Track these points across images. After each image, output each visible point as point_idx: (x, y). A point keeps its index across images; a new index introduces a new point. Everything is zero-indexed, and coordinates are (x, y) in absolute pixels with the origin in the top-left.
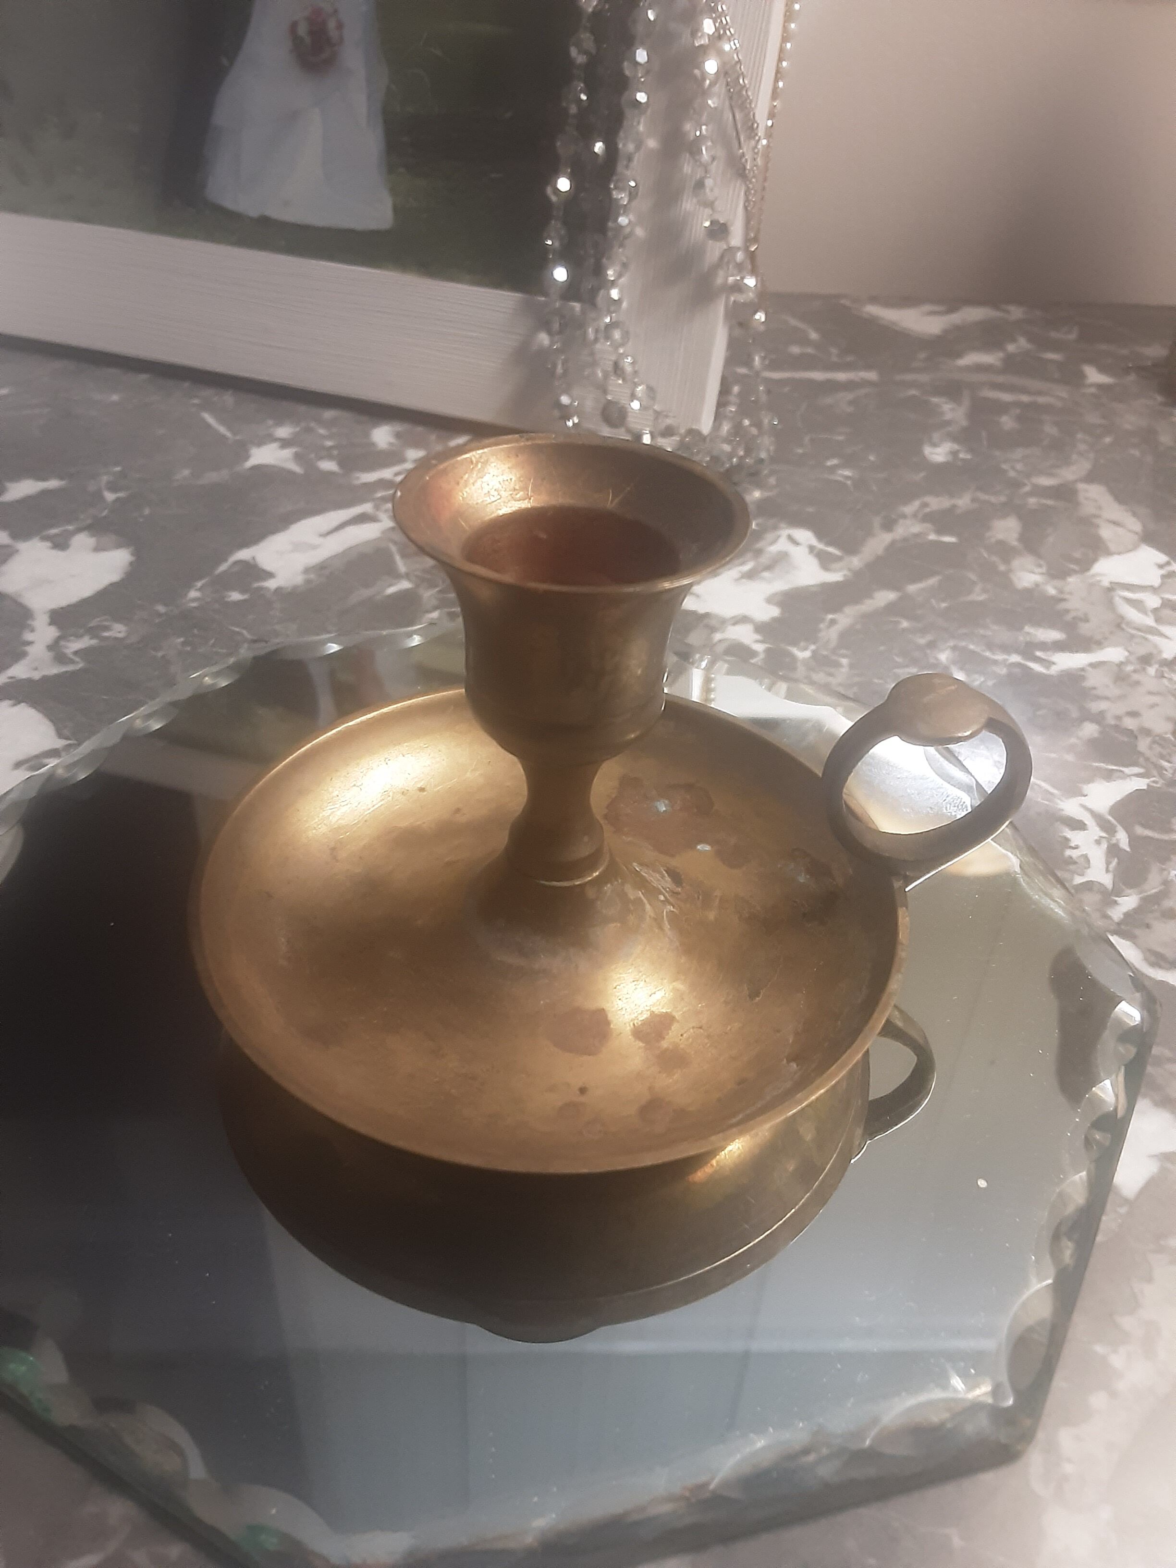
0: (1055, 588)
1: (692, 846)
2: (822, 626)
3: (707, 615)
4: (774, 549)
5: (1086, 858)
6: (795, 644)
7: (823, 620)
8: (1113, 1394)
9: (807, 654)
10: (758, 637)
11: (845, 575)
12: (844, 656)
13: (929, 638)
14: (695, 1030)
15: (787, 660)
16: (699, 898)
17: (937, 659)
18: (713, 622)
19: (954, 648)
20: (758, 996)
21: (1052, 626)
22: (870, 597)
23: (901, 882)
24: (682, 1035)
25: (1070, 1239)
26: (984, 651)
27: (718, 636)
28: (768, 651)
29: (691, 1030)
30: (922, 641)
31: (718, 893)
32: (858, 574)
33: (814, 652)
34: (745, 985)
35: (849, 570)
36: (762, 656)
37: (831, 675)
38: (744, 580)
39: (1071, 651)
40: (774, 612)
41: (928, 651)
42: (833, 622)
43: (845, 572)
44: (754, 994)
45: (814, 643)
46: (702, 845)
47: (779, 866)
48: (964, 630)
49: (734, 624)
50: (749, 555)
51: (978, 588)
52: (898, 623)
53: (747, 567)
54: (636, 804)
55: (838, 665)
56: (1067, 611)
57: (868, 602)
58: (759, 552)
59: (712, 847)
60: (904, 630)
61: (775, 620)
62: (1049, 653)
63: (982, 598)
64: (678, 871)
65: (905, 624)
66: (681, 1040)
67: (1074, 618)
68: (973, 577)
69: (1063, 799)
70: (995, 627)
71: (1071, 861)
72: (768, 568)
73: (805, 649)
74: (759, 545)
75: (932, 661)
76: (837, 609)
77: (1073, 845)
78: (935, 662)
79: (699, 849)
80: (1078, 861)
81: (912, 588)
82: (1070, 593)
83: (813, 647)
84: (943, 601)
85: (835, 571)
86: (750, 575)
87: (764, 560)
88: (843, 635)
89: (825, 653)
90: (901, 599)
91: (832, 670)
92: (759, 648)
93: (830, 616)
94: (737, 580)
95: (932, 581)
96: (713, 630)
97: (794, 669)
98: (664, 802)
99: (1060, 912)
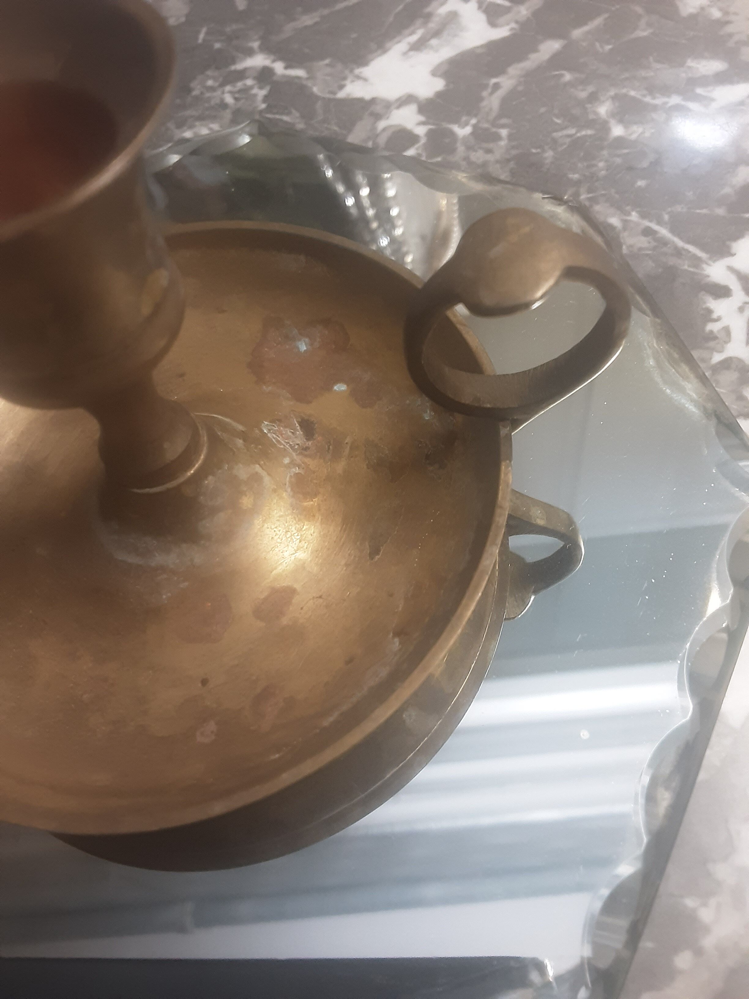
0: (721, 9)
1: (328, 387)
2: (485, 94)
3: (373, 101)
4: (443, 10)
5: (727, 331)
6: (456, 121)
7: (486, 86)
8: (699, 952)
9: (468, 130)
10: (422, 118)
11: (511, 29)
12: (503, 126)
13: (591, 89)
14: (315, 600)
15: (447, 140)
16: (329, 448)
17: (596, 113)
18: (378, 109)
19: (614, 98)
20: (378, 554)
21: (715, 56)
22: (536, 50)
23: (508, 429)
24: (302, 608)
25: (667, 788)
26: (644, 96)
27: (382, 124)
28: (430, 134)
29: (312, 601)
30: (583, 95)
31: (348, 440)
32: (524, 25)
33: (475, 127)
34: (367, 543)
35: (517, 22)
36: (423, 141)
37: (489, 151)
38: (412, 53)
39: (732, 82)
40: (439, 84)
41: (588, 106)
42: (497, 86)
43: (513, 25)
44: (375, 551)
45: (476, 116)
46: (338, 385)
47: (408, 402)
48: (627, 75)
49: (398, 107)
50: (419, 22)
51: (643, 23)
52: (562, 76)
53: (414, 38)
54: (279, 346)
55: (498, 138)
56: (730, 35)
57: (533, 56)
58: (428, 17)
59: (348, 386)
60: (566, 84)
61: (439, 95)
62: (710, 88)
63: (645, 34)
64: (312, 420)
65: (568, 77)
66: (300, 613)
67: (737, 43)
68: (639, 9)
69: (710, 262)
70: (658, 66)
71: (712, 337)
72: (437, 34)
73: (466, 124)
74: (428, 10)
75: (591, 117)
76: (501, 71)
77: (715, 316)
78: (595, 117)
79: (335, 390)
80: (718, 336)
81: (577, 33)
82: (736, 14)
83: (474, 121)
84: (608, 43)
85: (501, 26)
86: (417, 47)
87: (432, 25)
88: (505, 101)
89: (486, 125)
90: (565, 47)
91: (491, 145)
92: (421, 131)
93: (494, 81)
94: (405, 54)
95: (598, 22)
96: (378, 117)
97: (452, 150)
98: (305, 341)
99: (691, 407)
